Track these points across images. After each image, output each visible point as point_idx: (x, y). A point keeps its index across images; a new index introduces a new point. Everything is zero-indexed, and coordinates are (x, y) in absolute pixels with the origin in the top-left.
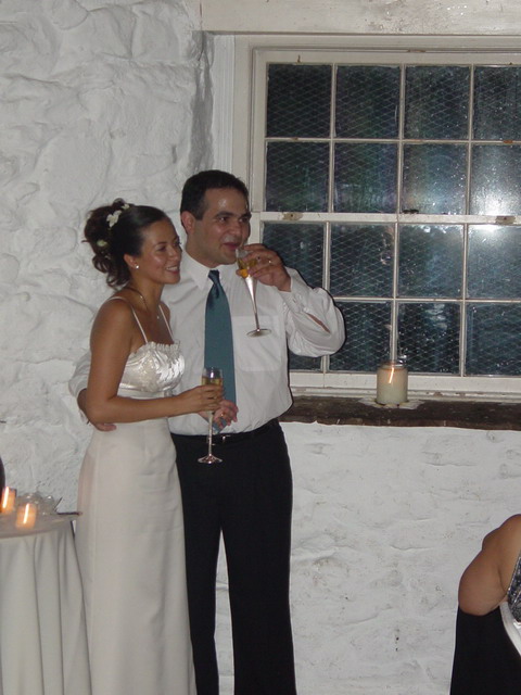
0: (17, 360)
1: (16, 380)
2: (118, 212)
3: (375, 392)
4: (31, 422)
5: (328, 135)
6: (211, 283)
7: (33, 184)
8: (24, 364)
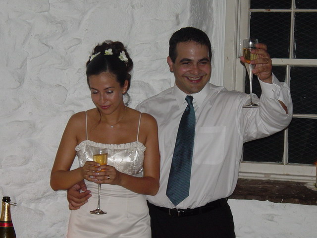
3: (315, 179)
5: (290, 7)
7: (77, 39)
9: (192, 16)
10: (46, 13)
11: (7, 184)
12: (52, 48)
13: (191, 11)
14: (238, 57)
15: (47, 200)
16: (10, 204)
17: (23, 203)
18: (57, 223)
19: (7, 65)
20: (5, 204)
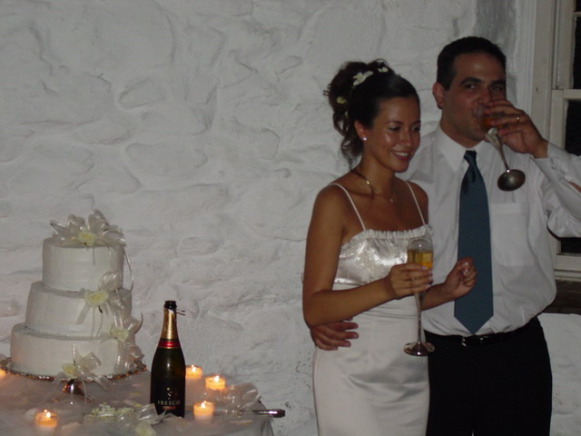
0: (276, 238)
1: (275, 257)
2: (370, 73)
4: (292, 301)
6: (466, 165)
7: (296, 57)
8: (285, 242)
9: (479, 21)
10: (247, 17)
11: (185, 281)
12: (257, 72)
13: (478, 14)
14: (554, 87)
15: (247, 308)
16: (175, 313)
17: (209, 312)
18: (262, 343)
19: (186, 98)
20: (168, 312)
